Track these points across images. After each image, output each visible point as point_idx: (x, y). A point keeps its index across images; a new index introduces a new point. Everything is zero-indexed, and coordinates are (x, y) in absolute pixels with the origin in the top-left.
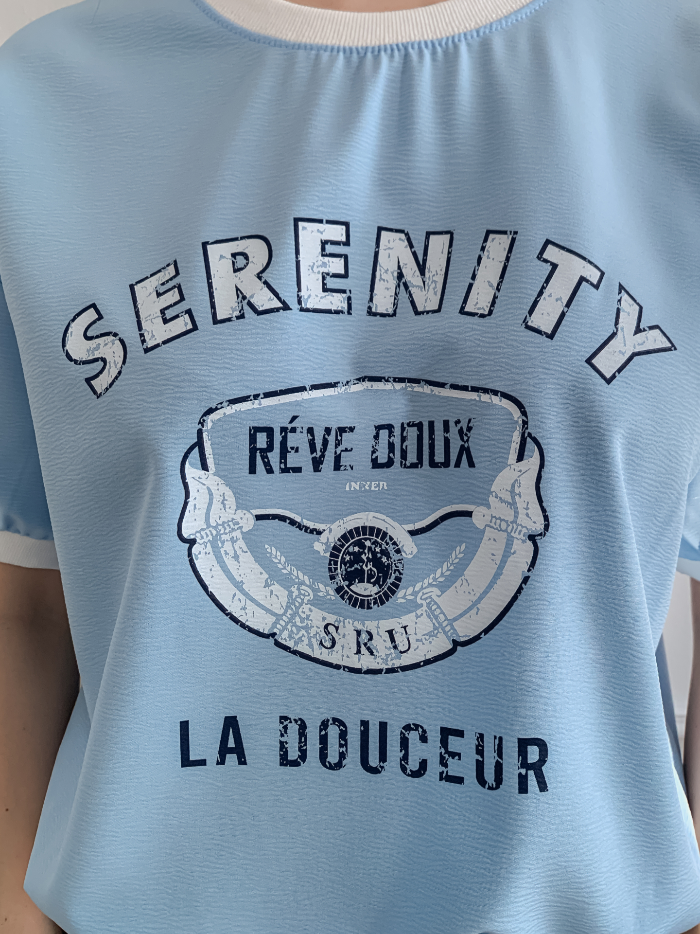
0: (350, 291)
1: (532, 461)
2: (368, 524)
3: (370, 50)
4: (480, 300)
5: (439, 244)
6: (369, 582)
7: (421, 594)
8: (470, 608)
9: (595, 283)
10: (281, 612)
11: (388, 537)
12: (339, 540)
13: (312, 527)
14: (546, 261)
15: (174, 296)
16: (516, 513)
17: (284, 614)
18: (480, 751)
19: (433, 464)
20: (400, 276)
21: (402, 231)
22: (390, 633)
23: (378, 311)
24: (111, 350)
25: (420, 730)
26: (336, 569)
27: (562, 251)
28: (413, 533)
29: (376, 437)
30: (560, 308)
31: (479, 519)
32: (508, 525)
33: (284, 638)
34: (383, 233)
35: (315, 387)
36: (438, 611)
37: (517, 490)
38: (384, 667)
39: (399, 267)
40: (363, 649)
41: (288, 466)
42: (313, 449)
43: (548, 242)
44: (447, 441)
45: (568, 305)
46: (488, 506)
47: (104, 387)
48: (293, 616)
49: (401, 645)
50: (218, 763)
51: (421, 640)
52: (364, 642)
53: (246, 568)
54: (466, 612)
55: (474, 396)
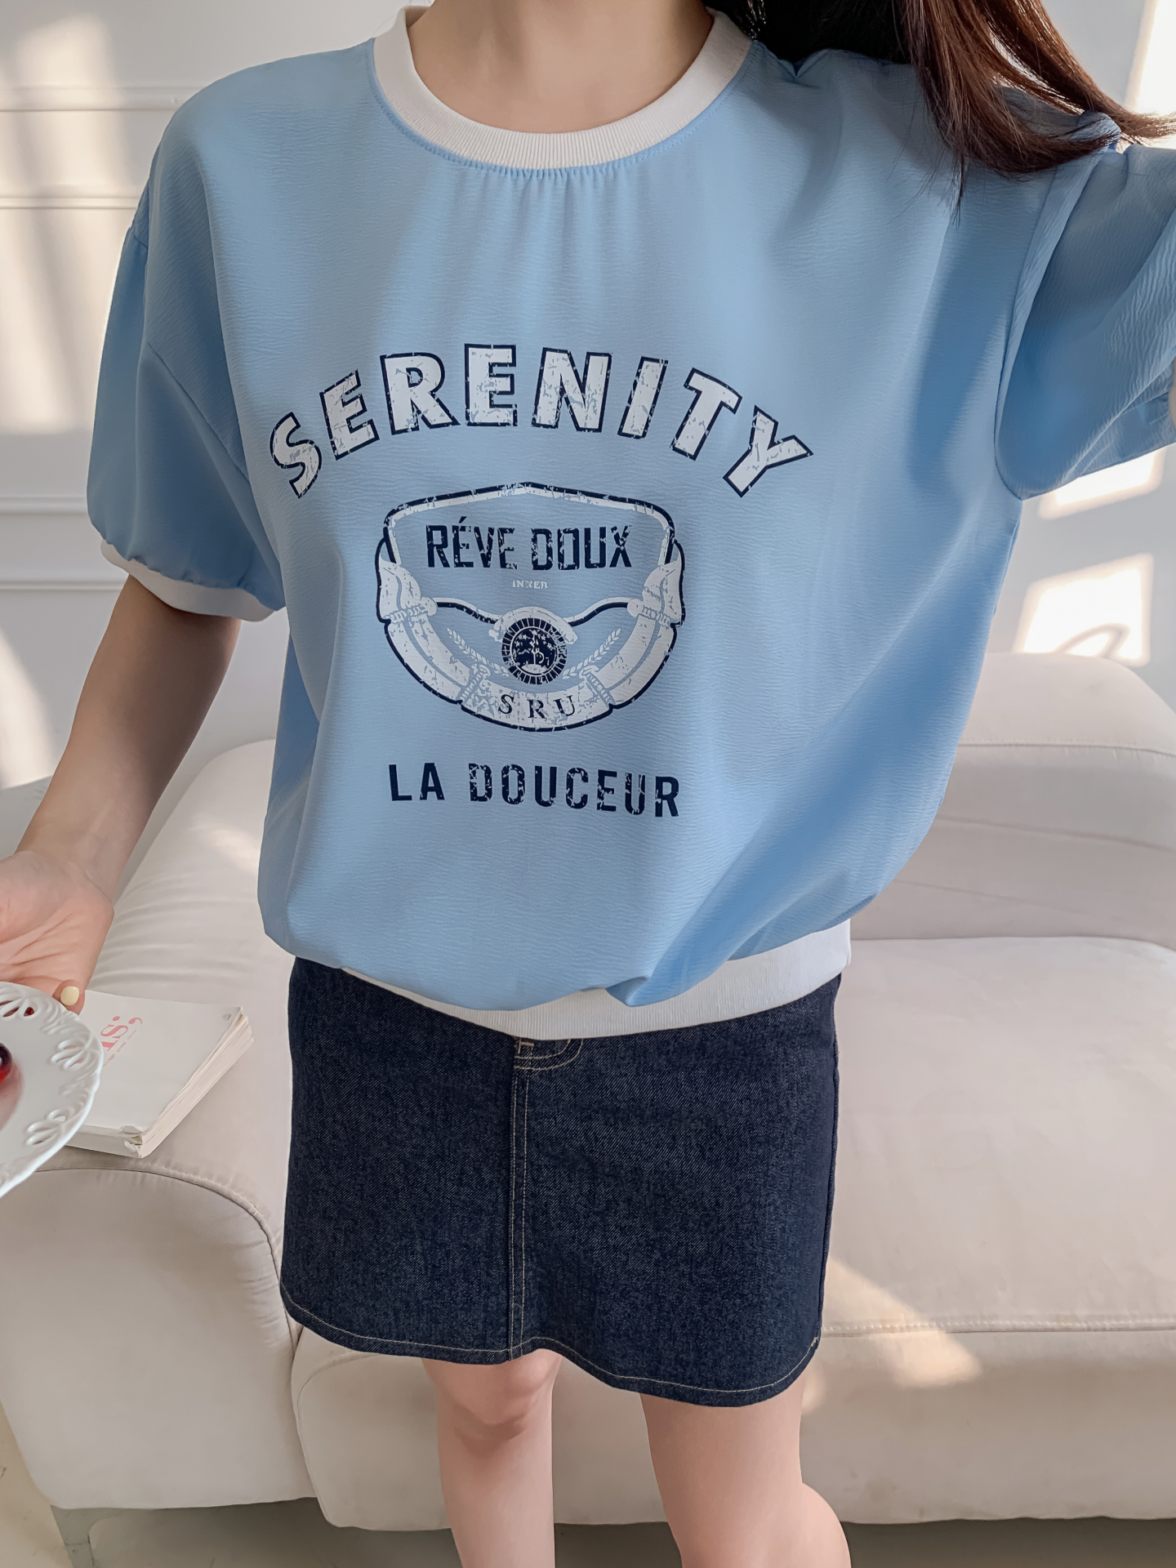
0: (516, 406)
1: (676, 563)
2: (534, 617)
3: (535, 174)
4: (634, 423)
5: (598, 365)
6: (537, 663)
7: (582, 671)
8: (624, 680)
9: (733, 407)
10: (465, 684)
11: (551, 629)
12: (510, 629)
13: (486, 617)
14: (691, 389)
15: (356, 407)
16: (663, 604)
17: (468, 686)
18: (629, 787)
19: (589, 565)
20: (563, 391)
21: (565, 352)
22: (558, 702)
23: (543, 422)
24: (308, 456)
25: (583, 772)
26: (508, 653)
27: (706, 379)
28: (573, 624)
29: (535, 540)
30: (702, 431)
31: (633, 610)
32: (657, 615)
33: (468, 705)
34: (548, 353)
35: (479, 491)
36: (597, 683)
37: (664, 587)
38: (554, 726)
39: (562, 384)
41: (461, 561)
42: (481, 547)
43: (694, 371)
44: (603, 546)
45: (709, 428)
46: (641, 599)
47: (304, 489)
48: (473, 691)
49: (567, 710)
50: (421, 799)
51: (584, 705)
52: (536, 709)
53: (434, 646)
54: (620, 682)
55: (631, 506)
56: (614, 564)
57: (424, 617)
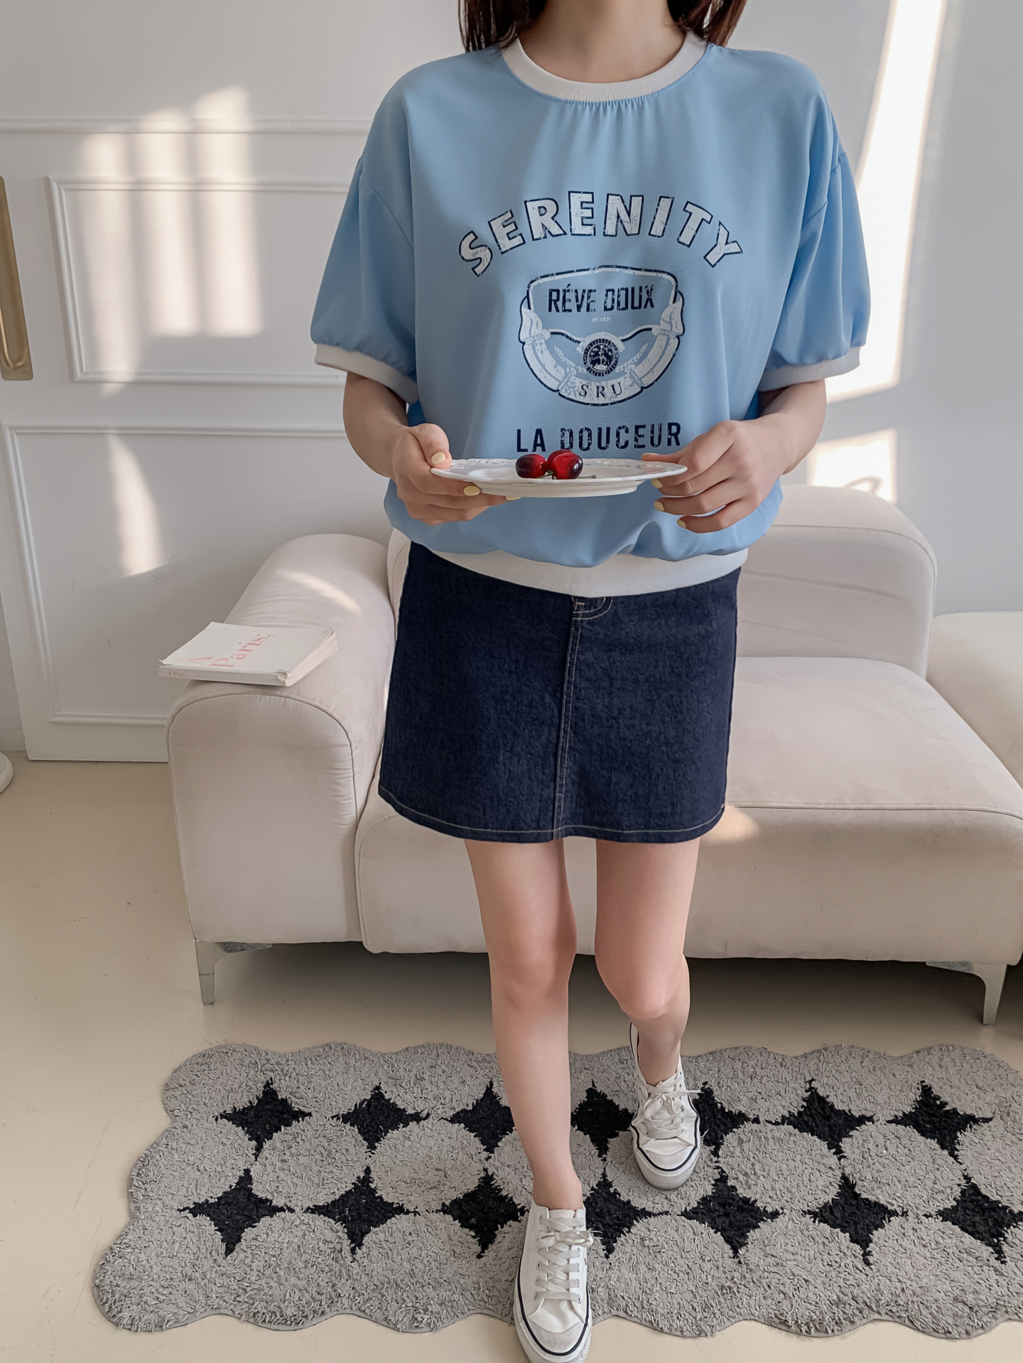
0: (595, 225)
1: (679, 303)
2: (602, 338)
4: (657, 229)
6: (603, 364)
7: (627, 368)
8: (649, 372)
9: (709, 222)
11: (611, 343)
12: (588, 345)
13: (576, 339)
15: (511, 227)
16: (672, 327)
17: (563, 380)
18: (652, 432)
19: (633, 307)
21: (619, 195)
22: (613, 386)
23: (609, 234)
25: (626, 428)
26: (587, 359)
27: (694, 206)
28: (623, 341)
29: (607, 295)
31: (654, 332)
32: (668, 333)
33: (563, 392)
34: (610, 197)
35: (578, 270)
36: (634, 374)
37: (672, 316)
38: (610, 402)
39: (618, 213)
40: (600, 395)
41: (566, 309)
42: (577, 300)
43: (688, 202)
44: (640, 297)
45: (697, 231)
46: (660, 326)
47: (481, 272)
48: (567, 382)
49: (618, 391)
50: (533, 451)
51: (627, 389)
52: (601, 391)
53: (547, 358)
54: (647, 374)
55: (654, 274)
56: (645, 307)
57: (543, 341)
